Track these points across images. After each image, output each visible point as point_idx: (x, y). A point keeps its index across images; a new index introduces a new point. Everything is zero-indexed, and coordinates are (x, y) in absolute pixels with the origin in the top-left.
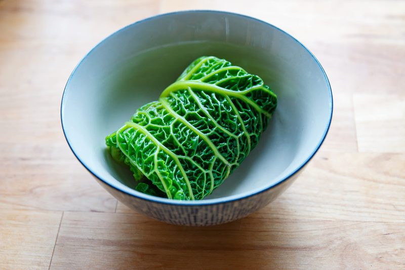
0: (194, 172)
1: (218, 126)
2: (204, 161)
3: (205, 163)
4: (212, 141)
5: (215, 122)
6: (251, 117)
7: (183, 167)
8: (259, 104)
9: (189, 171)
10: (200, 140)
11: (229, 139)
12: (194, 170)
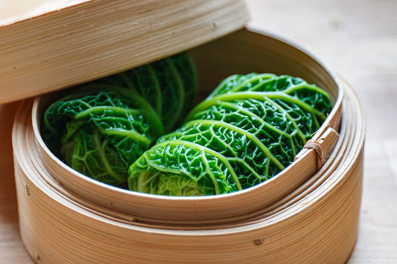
0: (248, 177)
1: (264, 123)
2: (257, 165)
3: (258, 167)
4: (262, 141)
5: (261, 120)
6: (302, 116)
7: (235, 171)
8: (308, 102)
9: (241, 177)
10: (248, 139)
11: (280, 138)
12: (247, 175)
